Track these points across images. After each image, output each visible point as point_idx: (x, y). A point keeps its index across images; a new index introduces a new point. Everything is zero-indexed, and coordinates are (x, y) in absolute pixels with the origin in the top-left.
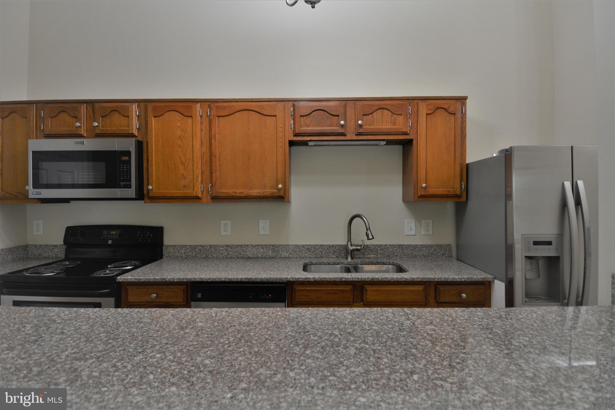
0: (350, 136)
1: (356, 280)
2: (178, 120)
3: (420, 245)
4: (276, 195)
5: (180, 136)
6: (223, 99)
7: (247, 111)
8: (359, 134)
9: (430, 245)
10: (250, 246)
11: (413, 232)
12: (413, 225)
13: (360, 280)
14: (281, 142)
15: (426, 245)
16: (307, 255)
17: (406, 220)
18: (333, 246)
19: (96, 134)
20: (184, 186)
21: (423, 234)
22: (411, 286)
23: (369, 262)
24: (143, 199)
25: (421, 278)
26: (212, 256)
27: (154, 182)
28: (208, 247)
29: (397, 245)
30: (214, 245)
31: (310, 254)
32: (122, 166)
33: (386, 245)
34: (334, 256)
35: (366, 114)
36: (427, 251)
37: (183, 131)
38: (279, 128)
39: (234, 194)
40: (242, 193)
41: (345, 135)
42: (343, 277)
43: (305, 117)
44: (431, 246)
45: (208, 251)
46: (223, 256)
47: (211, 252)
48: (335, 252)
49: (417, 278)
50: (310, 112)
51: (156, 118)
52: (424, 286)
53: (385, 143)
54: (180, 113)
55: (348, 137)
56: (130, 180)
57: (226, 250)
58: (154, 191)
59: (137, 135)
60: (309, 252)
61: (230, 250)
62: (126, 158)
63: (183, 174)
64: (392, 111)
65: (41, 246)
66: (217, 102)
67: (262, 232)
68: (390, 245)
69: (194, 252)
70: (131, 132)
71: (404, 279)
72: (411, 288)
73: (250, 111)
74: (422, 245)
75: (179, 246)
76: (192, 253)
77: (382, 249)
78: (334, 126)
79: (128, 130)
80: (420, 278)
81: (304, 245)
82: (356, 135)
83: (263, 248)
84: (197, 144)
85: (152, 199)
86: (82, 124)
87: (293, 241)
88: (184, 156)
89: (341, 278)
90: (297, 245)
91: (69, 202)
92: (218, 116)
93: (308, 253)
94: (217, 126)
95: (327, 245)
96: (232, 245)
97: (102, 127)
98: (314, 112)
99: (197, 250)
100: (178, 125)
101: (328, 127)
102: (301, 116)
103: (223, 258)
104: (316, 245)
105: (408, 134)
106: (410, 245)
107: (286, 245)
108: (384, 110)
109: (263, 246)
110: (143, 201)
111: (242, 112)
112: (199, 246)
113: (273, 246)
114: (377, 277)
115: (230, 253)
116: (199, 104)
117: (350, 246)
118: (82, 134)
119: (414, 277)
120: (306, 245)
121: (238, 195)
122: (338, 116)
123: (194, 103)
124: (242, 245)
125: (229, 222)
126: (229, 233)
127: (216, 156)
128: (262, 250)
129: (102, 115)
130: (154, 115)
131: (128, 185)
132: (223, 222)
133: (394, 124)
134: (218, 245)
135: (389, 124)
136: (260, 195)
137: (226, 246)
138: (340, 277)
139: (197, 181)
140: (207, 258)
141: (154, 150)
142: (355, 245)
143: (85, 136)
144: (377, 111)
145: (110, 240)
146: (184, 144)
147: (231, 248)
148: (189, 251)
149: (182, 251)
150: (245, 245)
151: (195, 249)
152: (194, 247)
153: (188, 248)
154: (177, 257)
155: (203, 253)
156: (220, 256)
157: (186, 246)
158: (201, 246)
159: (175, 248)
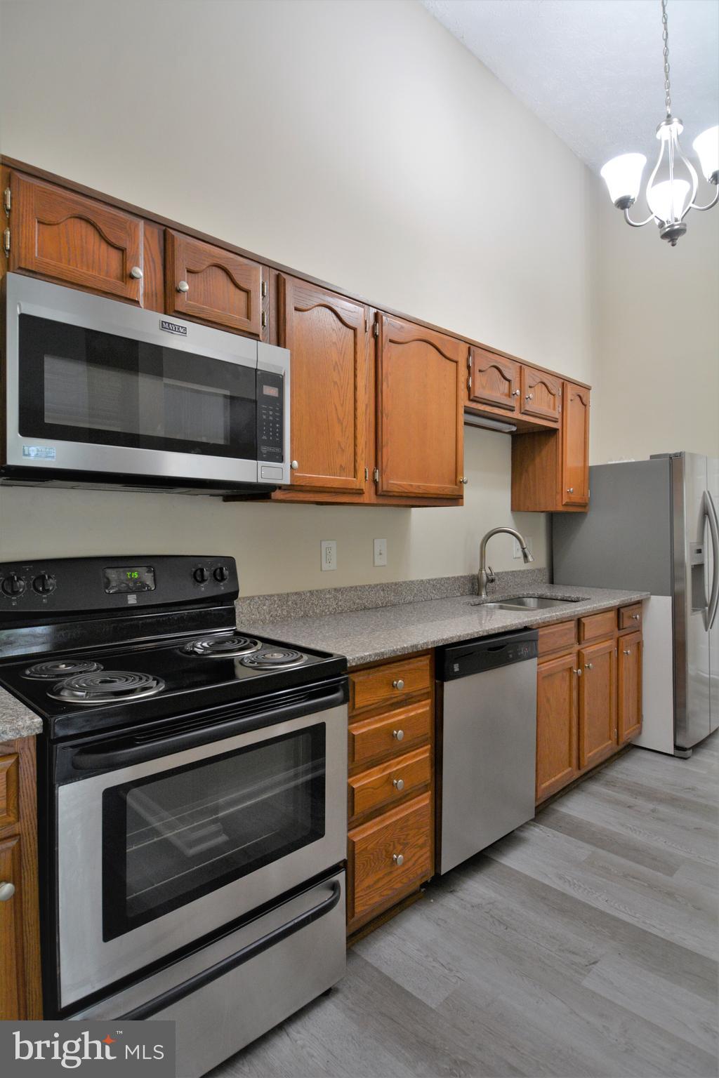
2: (333, 327)
5: (336, 363)
7: (425, 343)
10: (367, 588)
18: (458, 578)
20: (341, 466)
26: (313, 612)
28: (308, 595)
30: (317, 591)
31: (435, 594)
32: (265, 409)
39: (412, 490)
40: (419, 487)
43: (481, 373)
45: (307, 603)
46: (331, 609)
47: (312, 604)
51: (297, 313)
54: (337, 315)
57: (335, 598)
61: (341, 598)
62: (270, 391)
63: (339, 444)
66: (393, 315)
67: (379, 562)
69: (284, 608)
73: (429, 345)
75: (260, 597)
76: (282, 610)
81: (429, 581)
83: (383, 590)
88: (342, 405)
92: (391, 341)
94: (388, 357)
96: (344, 588)
98: (490, 369)
99: (290, 603)
103: (331, 613)
107: (410, 581)
108: (542, 385)
109: (384, 587)
111: (419, 342)
112: (293, 594)
113: (396, 584)
115: (340, 603)
117: (483, 576)
120: (432, 580)
124: (356, 588)
125: (333, 544)
126: (333, 566)
128: (382, 594)
129: (192, 268)
130: (296, 306)
131: (275, 454)
132: (325, 545)
134: (324, 590)
136: (440, 492)
137: (335, 589)
140: (306, 616)
146: (342, 381)
147: (342, 594)
148: (276, 606)
149: (265, 607)
150: (360, 586)
151: (287, 601)
152: (283, 598)
153: (275, 601)
154: (254, 623)
155: (300, 608)
156: (326, 610)
157: (272, 596)
158: (296, 593)
159: (252, 603)
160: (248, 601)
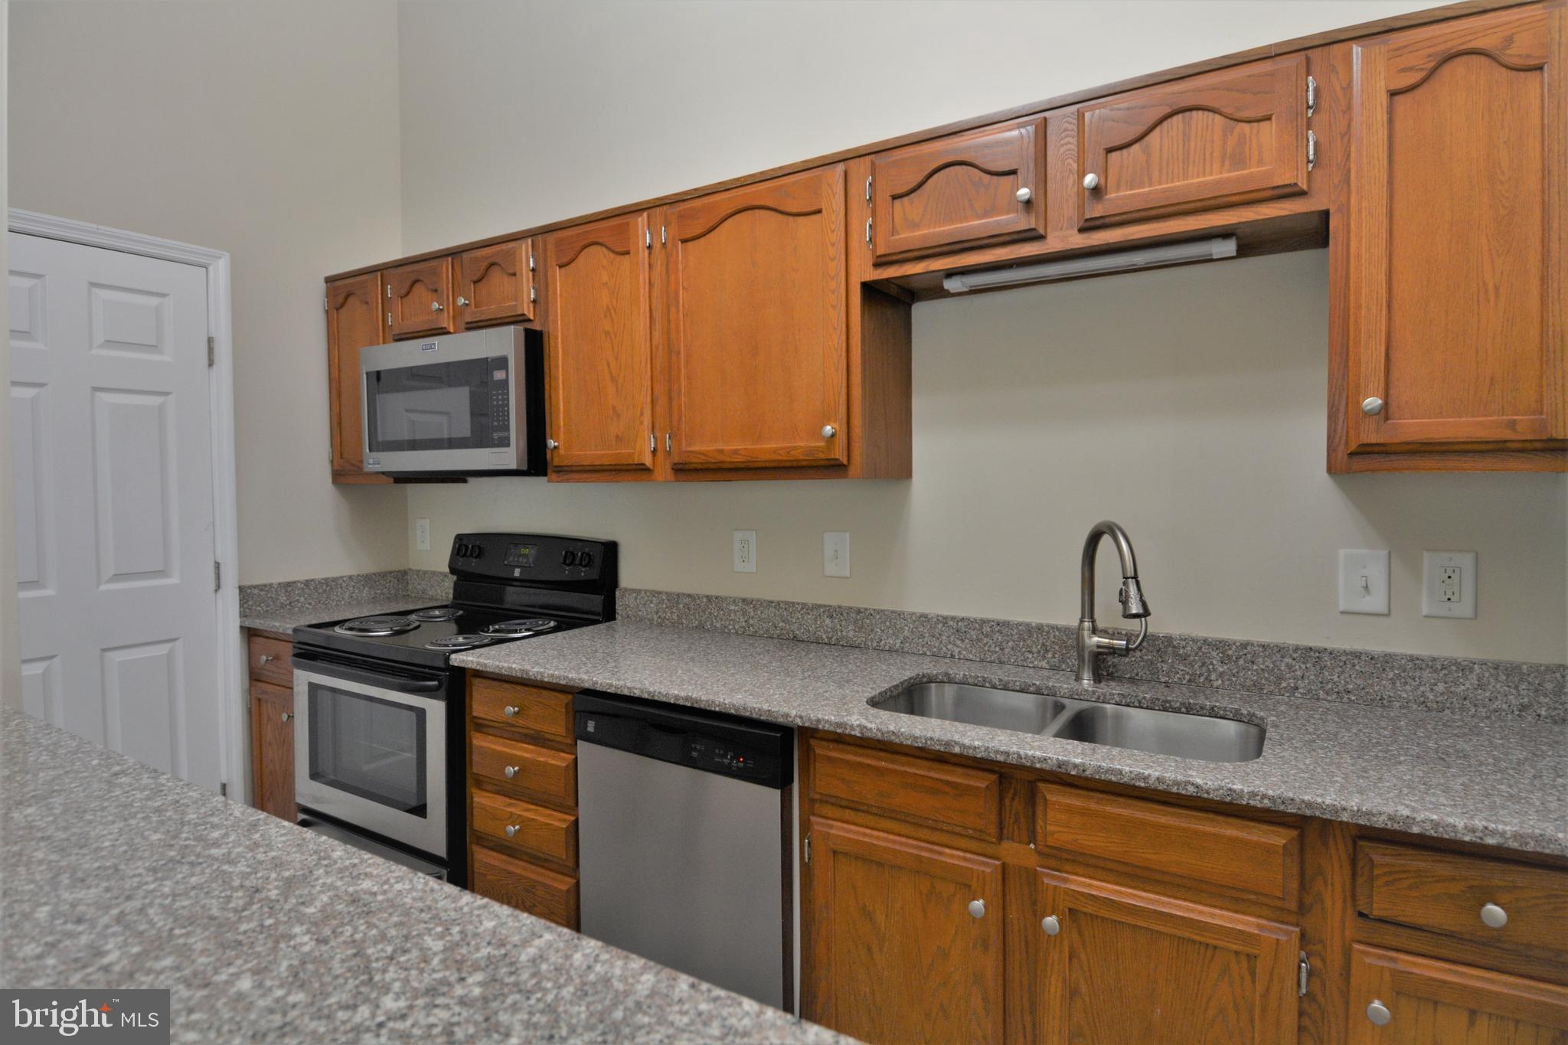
0: (1063, 237)
1: (1001, 758)
2: (604, 267)
3: (1403, 657)
4: (822, 456)
5: (608, 307)
6: (695, 190)
7: (750, 212)
8: (1089, 226)
9: (1457, 663)
10: (799, 607)
11: (1376, 602)
12: (1377, 573)
13: (1013, 760)
14: (833, 292)
15: (1434, 659)
16: (957, 650)
17: (1342, 552)
18: (1040, 628)
19: (467, 323)
20: (617, 437)
21: (1425, 611)
22: (1231, 820)
23: (1153, 700)
24: (545, 474)
25: (1271, 799)
26: (712, 624)
27: (562, 429)
28: (705, 600)
29: (1297, 649)
30: (717, 598)
31: (966, 649)
32: (495, 395)
33: (1245, 645)
34: (1044, 664)
35: (1117, 143)
36: (1441, 687)
37: (613, 292)
38: (830, 248)
39: (721, 458)
40: (736, 452)
41: (1041, 238)
42: (957, 738)
43: (905, 199)
44: (1464, 668)
45: (704, 611)
46: (737, 627)
47: (710, 613)
48: (1047, 651)
49: (1253, 795)
50: (920, 178)
51: (563, 269)
52: (1294, 833)
53: (1229, 247)
54: (606, 247)
55: (1054, 244)
56: (507, 428)
57: (744, 612)
58: (562, 452)
59: (532, 318)
60: (963, 641)
61: (752, 614)
62: (499, 375)
63: (614, 408)
64: (1228, 110)
65: (425, 572)
66: (683, 201)
67: (831, 569)
68: (1264, 647)
69: (674, 610)
70: (519, 312)
71: (1191, 790)
72: (1231, 830)
73: (757, 211)
74: (1412, 659)
75: (646, 591)
76: (672, 613)
77: (1229, 657)
78: (999, 214)
79: (515, 306)
80: (1264, 796)
81: (945, 618)
82: (1081, 230)
83: (831, 617)
84: (641, 323)
85: (560, 471)
86: (445, 304)
87: (918, 602)
88: (617, 359)
89: (948, 744)
90: (925, 616)
91: (465, 481)
92: (684, 241)
93: (959, 643)
94: (681, 267)
95: (1019, 624)
96: (757, 601)
97: (475, 307)
98: (935, 177)
99: (681, 606)
100: (604, 281)
101: (979, 218)
102: (895, 197)
103: (737, 633)
104: (984, 622)
105: (1302, 194)
106: (1357, 655)
107: (893, 612)
108: (1194, 113)
109: (832, 612)
110: (546, 478)
111: (737, 216)
112: (684, 595)
113: (859, 611)
114: (1078, 761)
115: (751, 621)
116: (645, 214)
117: (1086, 633)
118: (445, 328)
119: (1237, 787)
121: (728, 459)
122: (1014, 172)
123: (633, 215)
124: (779, 603)
125: (751, 537)
126: (751, 566)
127: (679, 353)
128: (828, 621)
129: (475, 279)
130: (560, 262)
131: (505, 438)
132: (738, 536)
133: (1238, 160)
134: (726, 598)
135: (1216, 166)
136: (780, 458)
137: (744, 600)
138: (947, 737)
139: (642, 423)
140: (700, 627)
141: (560, 350)
142: (1104, 633)
143: (452, 331)
144: (1165, 124)
145: (518, 567)
146: (616, 327)
147: (755, 608)
148: (664, 606)
149: (652, 605)
150: (786, 603)
151: (678, 603)
152: (674, 598)
153: (663, 600)
154: (641, 620)
155: (694, 614)
156: (731, 627)
157: (660, 593)
158: (689, 596)
159: (639, 597)
160: (634, 595)
